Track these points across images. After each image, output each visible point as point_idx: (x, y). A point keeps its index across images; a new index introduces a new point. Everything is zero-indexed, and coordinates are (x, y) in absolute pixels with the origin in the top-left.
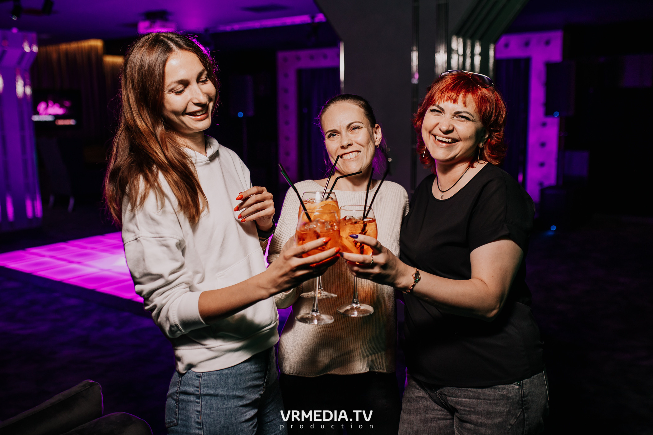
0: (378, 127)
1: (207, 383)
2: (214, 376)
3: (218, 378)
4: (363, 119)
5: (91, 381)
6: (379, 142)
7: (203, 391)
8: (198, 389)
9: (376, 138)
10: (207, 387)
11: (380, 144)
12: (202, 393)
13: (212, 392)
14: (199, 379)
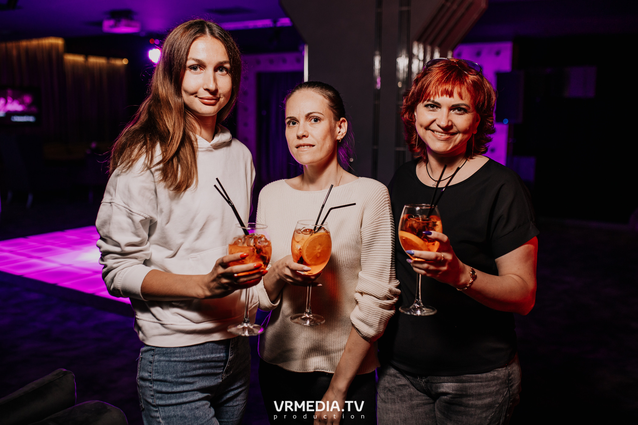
0: (344, 121)
1: (158, 369)
2: (164, 363)
3: (167, 364)
4: (325, 110)
5: (64, 370)
6: (342, 137)
7: (154, 376)
8: (151, 374)
9: (339, 132)
10: (158, 373)
11: (342, 139)
12: (153, 378)
13: (161, 377)
14: (151, 364)
